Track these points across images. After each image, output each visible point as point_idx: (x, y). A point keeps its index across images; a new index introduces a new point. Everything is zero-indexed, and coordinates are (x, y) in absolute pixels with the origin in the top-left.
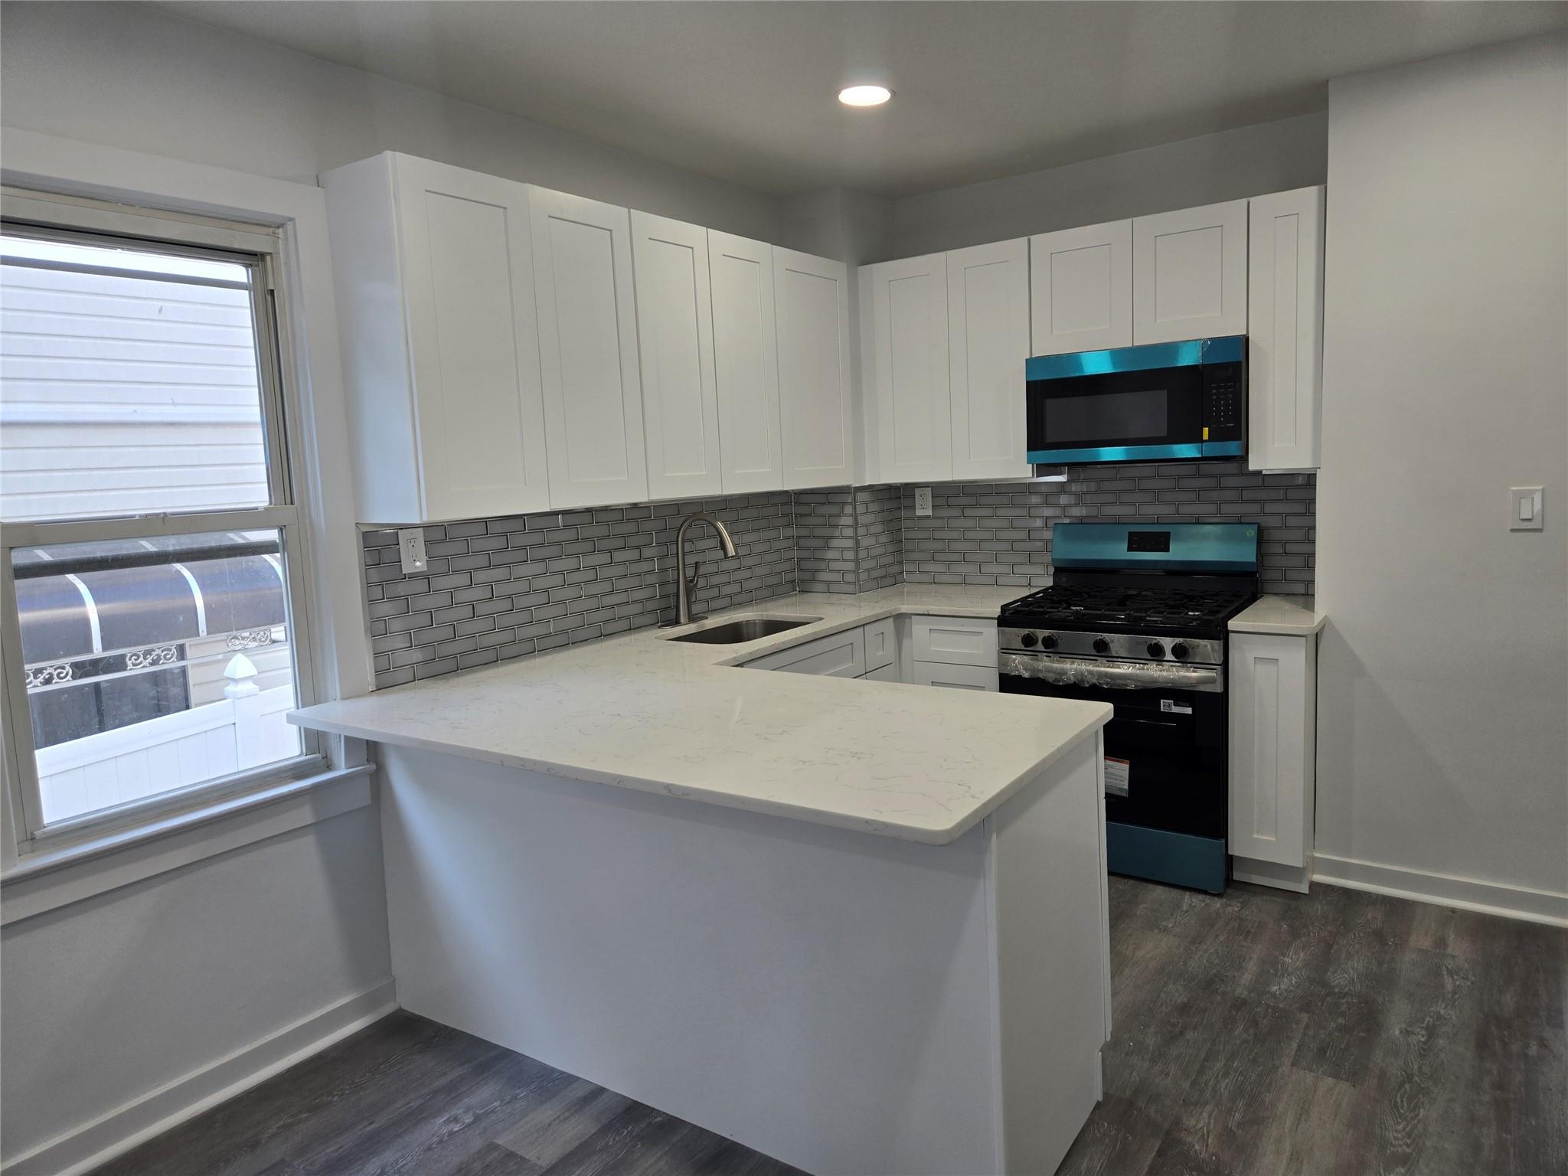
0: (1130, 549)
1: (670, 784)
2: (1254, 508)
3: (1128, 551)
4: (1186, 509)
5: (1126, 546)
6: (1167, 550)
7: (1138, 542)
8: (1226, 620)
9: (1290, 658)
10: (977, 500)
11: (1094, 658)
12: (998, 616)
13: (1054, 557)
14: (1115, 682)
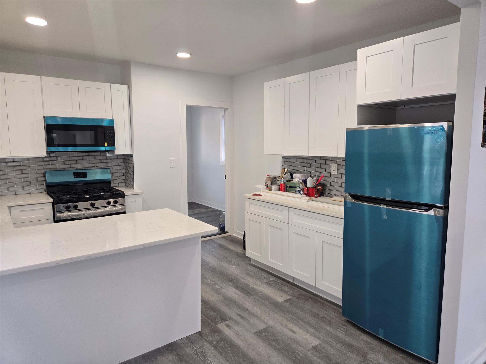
0: (75, 178)
2: (105, 164)
3: (74, 178)
4: (85, 165)
5: (73, 177)
6: (86, 177)
7: (76, 175)
8: (123, 193)
9: (139, 200)
10: (7, 164)
11: (89, 209)
12: (52, 201)
13: (47, 182)
14: (100, 214)
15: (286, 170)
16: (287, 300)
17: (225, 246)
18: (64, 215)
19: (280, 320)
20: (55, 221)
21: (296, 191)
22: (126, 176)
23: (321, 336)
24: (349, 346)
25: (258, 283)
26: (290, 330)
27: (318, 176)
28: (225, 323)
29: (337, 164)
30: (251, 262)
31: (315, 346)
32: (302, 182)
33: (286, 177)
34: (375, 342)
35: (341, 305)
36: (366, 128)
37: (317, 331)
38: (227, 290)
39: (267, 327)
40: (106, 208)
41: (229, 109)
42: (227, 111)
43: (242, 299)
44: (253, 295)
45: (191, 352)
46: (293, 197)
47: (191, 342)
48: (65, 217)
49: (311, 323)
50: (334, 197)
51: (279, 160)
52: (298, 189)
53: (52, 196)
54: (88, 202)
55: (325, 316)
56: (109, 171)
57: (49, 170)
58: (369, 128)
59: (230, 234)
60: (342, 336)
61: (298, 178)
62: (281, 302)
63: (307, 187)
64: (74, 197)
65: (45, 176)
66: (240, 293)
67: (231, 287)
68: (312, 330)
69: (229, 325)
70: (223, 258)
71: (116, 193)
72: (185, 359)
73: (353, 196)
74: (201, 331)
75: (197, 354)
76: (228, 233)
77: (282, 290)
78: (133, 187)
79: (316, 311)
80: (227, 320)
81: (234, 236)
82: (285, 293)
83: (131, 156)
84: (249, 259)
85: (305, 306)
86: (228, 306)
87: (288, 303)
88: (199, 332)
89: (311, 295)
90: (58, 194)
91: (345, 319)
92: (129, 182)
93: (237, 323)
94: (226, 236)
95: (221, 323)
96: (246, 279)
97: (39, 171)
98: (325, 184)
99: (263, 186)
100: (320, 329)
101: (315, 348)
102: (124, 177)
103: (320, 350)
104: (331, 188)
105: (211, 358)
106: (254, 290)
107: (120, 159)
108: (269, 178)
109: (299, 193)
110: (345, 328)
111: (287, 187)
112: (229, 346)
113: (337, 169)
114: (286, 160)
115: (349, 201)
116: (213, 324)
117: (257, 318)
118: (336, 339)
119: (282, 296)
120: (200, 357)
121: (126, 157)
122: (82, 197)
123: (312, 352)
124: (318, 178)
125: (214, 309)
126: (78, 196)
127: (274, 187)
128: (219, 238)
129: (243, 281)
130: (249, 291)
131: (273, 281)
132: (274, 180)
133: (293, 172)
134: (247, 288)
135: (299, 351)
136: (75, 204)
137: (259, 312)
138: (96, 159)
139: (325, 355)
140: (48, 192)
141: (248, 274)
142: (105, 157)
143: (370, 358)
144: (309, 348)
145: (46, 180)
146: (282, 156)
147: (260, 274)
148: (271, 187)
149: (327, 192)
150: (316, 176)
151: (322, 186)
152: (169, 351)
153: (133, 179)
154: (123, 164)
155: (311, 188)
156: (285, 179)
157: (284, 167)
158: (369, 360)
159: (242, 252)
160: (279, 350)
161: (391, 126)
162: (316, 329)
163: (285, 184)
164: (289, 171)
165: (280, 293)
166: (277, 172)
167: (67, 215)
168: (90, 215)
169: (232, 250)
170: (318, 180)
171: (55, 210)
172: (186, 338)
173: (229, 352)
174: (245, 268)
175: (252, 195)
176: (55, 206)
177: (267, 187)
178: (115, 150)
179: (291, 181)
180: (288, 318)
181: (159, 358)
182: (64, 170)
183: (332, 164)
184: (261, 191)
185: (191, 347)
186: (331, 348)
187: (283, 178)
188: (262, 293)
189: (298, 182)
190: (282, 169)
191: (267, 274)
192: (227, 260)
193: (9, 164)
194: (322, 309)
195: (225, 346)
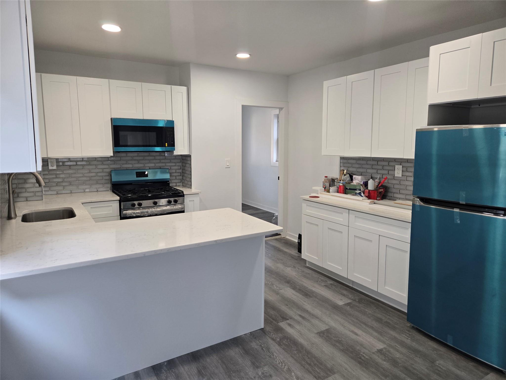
0: (137, 177)
1: (216, 240)
2: (164, 164)
5: (135, 176)
6: (147, 176)
7: (139, 174)
8: (183, 192)
9: (196, 199)
10: (76, 163)
11: (153, 207)
12: (119, 199)
13: (112, 181)
14: (162, 212)
15: (345, 171)
16: (348, 303)
17: (279, 248)
18: (129, 212)
19: (342, 323)
20: (122, 218)
21: (356, 193)
22: (183, 176)
23: (385, 340)
24: (416, 351)
25: (316, 285)
26: (353, 332)
27: (380, 178)
28: (286, 322)
29: (401, 166)
30: (307, 265)
31: (380, 350)
32: (363, 184)
33: (345, 178)
34: (443, 349)
35: (406, 312)
36: (436, 128)
37: (381, 335)
38: (285, 291)
39: (329, 329)
40: (167, 207)
41: (284, 109)
42: (282, 110)
43: (301, 300)
44: (312, 297)
45: (256, 347)
46: (354, 199)
47: (255, 338)
48: (131, 215)
49: (374, 327)
50: (397, 200)
51: (337, 162)
52: (358, 192)
53: (119, 194)
54: (151, 200)
55: (389, 321)
56: (168, 171)
57: (114, 169)
58: (438, 129)
59: (283, 236)
60: (408, 341)
61: (358, 180)
62: (341, 305)
63: (368, 189)
64: (138, 195)
65: (111, 176)
66: (298, 294)
67: (289, 288)
68: (375, 334)
69: (291, 324)
70: (278, 260)
71: (176, 192)
72: (251, 352)
73: (423, 200)
74: (263, 328)
75: (262, 349)
76: (281, 235)
77: (341, 294)
78: (190, 187)
79: (379, 316)
80: (288, 320)
81: (286, 238)
82: (345, 297)
83: (189, 156)
84: (305, 261)
85: (366, 310)
86: (287, 306)
87: (348, 307)
88: (261, 329)
89: (372, 300)
90: (123, 192)
91: (410, 326)
92: (186, 182)
93: (298, 323)
94: (279, 238)
95: (283, 321)
96: (303, 281)
97: (105, 170)
98: (387, 187)
99: (320, 188)
100: (384, 333)
101: (381, 351)
102: (181, 177)
103: (386, 354)
104: (394, 190)
105: (276, 353)
106: (313, 292)
107: (177, 159)
108: (327, 180)
109: (360, 196)
110: (410, 333)
111: (347, 189)
112: (293, 344)
113: (401, 171)
114: (345, 161)
115: (418, 204)
116: (274, 322)
117: (318, 319)
118: (402, 344)
119: (342, 299)
120: (265, 352)
121: (184, 158)
122: (145, 195)
123: (377, 354)
124: (379, 180)
125: (274, 308)
126: (142, 194)
127: (332, 189)
128: (272, 239)
129: (300, 282)
130: (308, 293)
131: (331, 284)
132: (332, 182)
133: (353, 173)
134: (306, 290)
135: (364, 353)
136: (140, 202)
137: (319, 314)
138: (156, 159)
139: (391, 358)
140: (114, 190)
141: (305, 276)
142: (164, 157)
143: (438, 364)
144: (374, 351)
145: (112, 179)
146: (340, 157)
147: (317, 277)
148: (329, 189)
149: (390, 194)
150: (378, 178)
151: (384, 189)
152: (235, 344)
153: (190, 179)
154: (181, 164)
155: (373, 190)
156: (344, 181)
157: (342, 168)
158: (437, 366)
159: (297, 255)
160: (343, 351)
161: (468, 127)
162: (380, 333)
163: (344, 186)
164: (348, 172)
165: (339, 296)
166: (335, 173)
167: (133, 212)
168: (153, 213)
169: (286, 252)
170: (380, 183)
171: (122, 208)
172: (250, 333)
173: (293, 349)
174: (301, 270)
175: (309, 197)
176: (122, 203)
177: (325, 189)
178: (175, 150)
179: (351, 183)
180: (350, 321)
181: (226, 350)
182: (127, 170)
183: (396, 166)
184: (319, 193)
185: (256, 343)
186: (397, 352)
187: (342, 180)
188: (321, 295)
189: (359, 184)
190: (340, 171)
191: (324, 277)
192: (282, 262)
193: (79, 163)
194: (384, 314)
195: (289, 344)
